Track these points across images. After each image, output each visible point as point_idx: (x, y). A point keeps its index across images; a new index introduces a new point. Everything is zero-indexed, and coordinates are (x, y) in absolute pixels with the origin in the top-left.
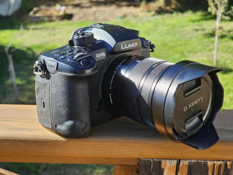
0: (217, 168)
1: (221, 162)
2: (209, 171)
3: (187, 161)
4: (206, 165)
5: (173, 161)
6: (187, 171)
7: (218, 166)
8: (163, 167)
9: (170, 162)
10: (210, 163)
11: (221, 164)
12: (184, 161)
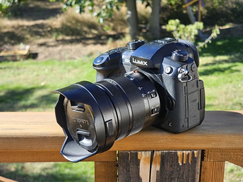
0: (186, 157)
1: (189, 152)
2: (179, 160)
3: (160, 151)
4: (176, 154)
5: (147, 152)
6: (160, 161)
7: (186, 155)
8: (139, 158)
9: (145, 153)
10: (179, 153)
11: (189, 154)
12: (157, 152)
